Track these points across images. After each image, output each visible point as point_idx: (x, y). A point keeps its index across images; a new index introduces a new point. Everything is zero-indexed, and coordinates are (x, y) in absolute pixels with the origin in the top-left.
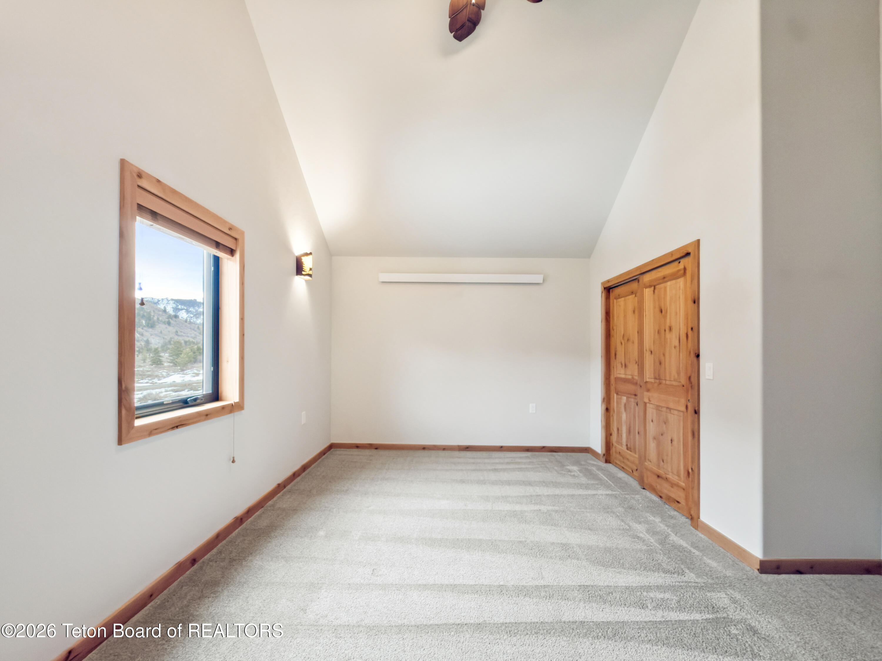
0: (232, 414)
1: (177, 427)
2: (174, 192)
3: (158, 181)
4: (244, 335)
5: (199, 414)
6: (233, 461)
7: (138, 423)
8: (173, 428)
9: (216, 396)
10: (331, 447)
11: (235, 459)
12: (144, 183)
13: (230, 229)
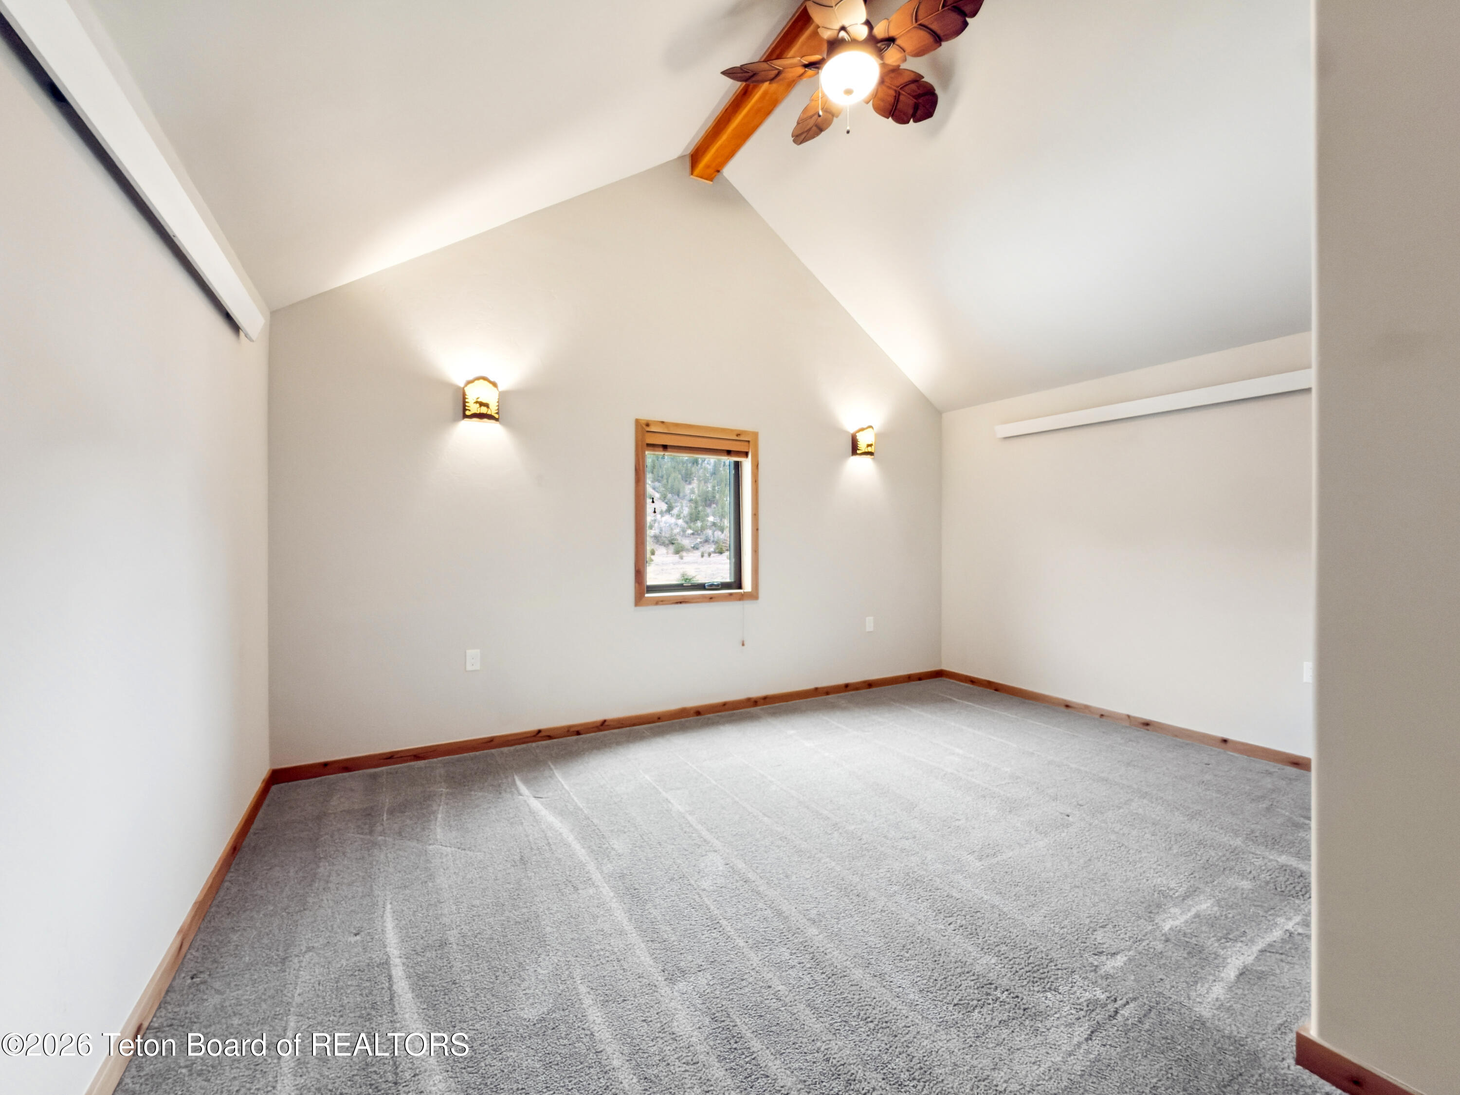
0: (741, 602)
1: (681, 603)
2: (677, 425)
3: (663, 422)
4: (757, 529)
5: (703, 596)
6: (743, 645)
7: (647, 595)
8: (677, 603)
9: (738, 584)
10: (939, 674)
11: (745, 643)
12: (653, 429)
13: (738, 435)
